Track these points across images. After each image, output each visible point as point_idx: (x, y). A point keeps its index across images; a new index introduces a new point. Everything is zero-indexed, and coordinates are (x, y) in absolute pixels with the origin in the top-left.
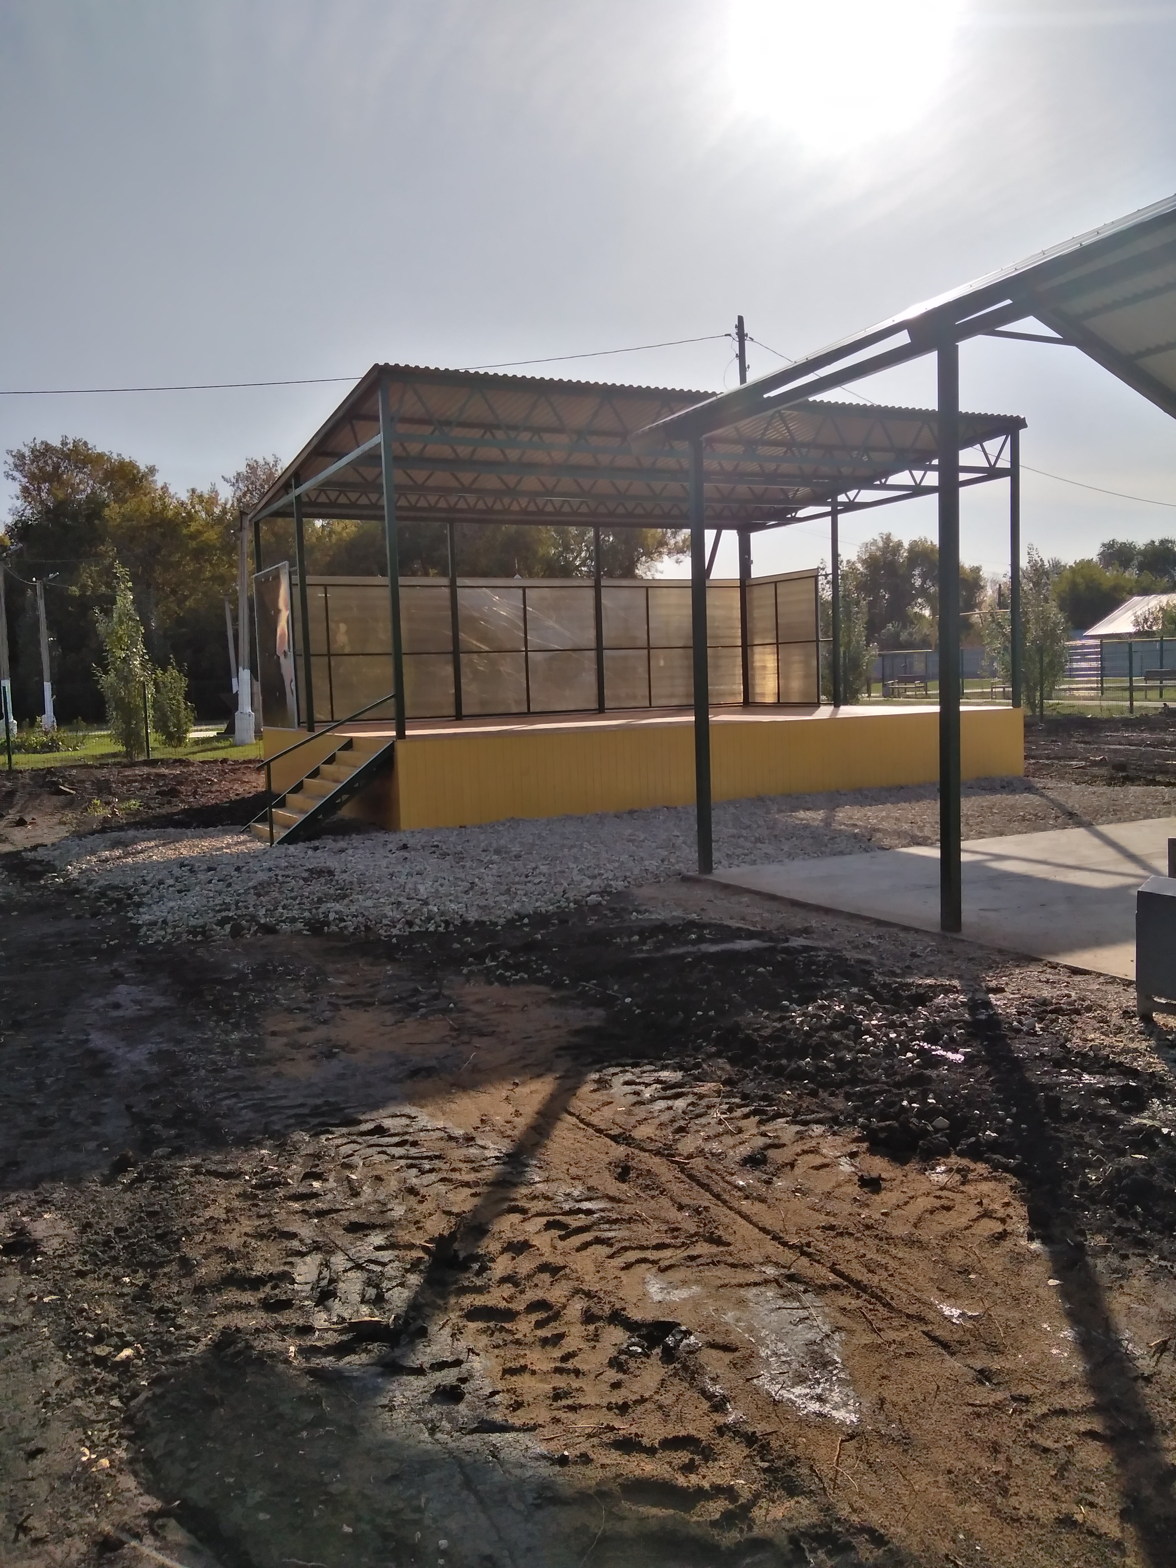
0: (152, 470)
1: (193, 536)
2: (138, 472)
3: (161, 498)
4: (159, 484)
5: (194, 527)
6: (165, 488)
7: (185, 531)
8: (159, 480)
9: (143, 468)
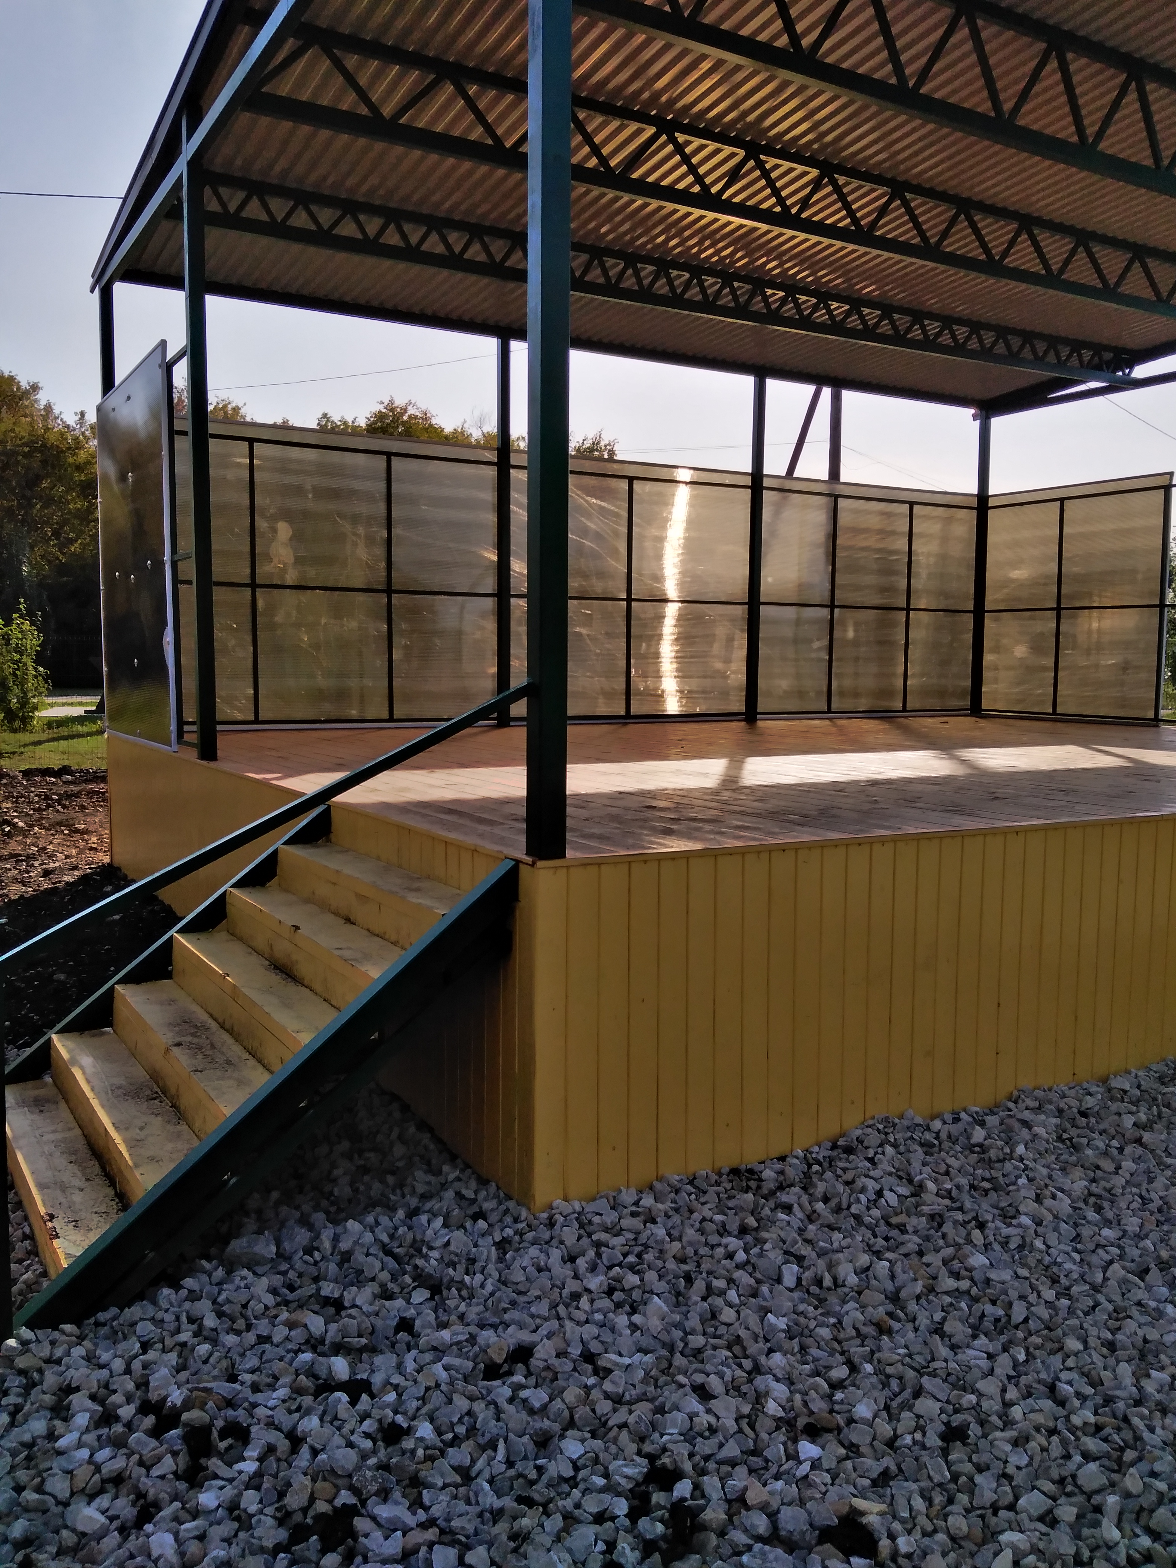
0: (35, 388)
1: (79, 468)
2: (19, 388)
3: (45, 418)
4: (43, 403)
5: (82, 456)
6: (48, 408)
7: (71, 460)
8: (42, 398)
9: (24, 385)
